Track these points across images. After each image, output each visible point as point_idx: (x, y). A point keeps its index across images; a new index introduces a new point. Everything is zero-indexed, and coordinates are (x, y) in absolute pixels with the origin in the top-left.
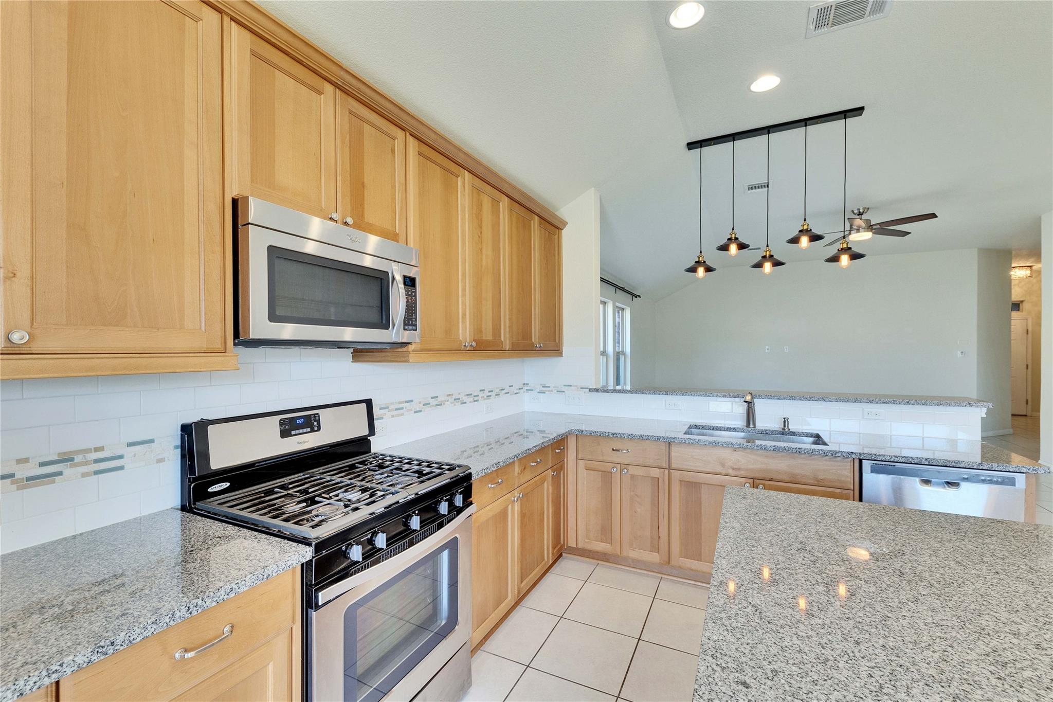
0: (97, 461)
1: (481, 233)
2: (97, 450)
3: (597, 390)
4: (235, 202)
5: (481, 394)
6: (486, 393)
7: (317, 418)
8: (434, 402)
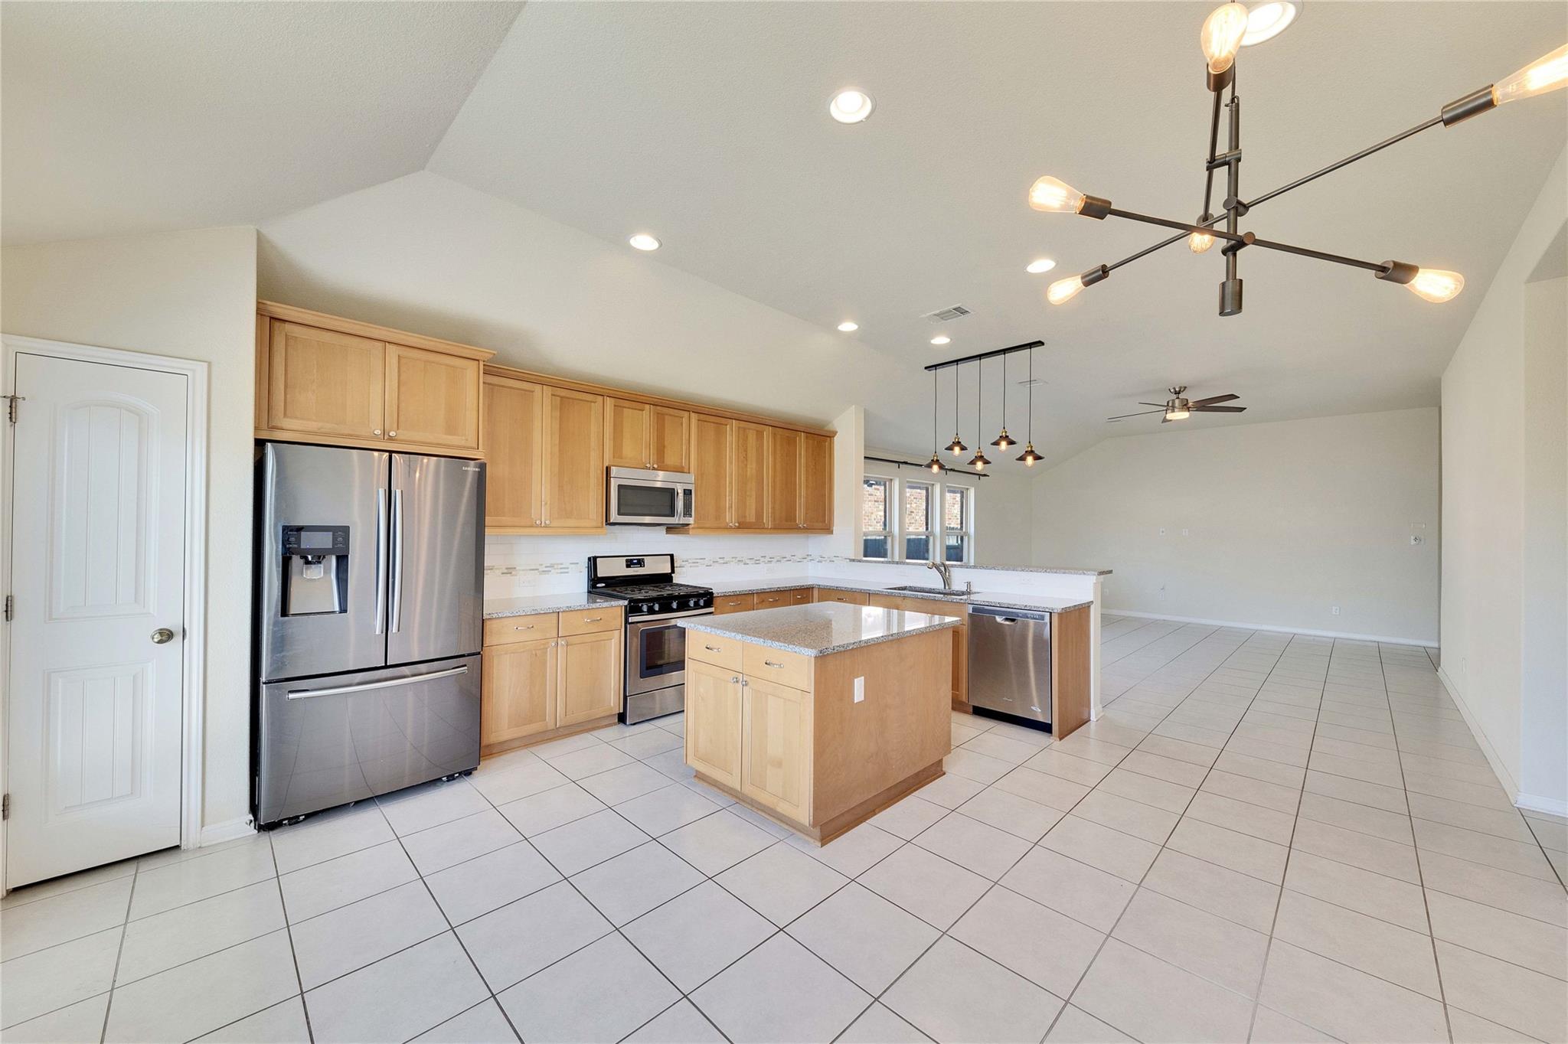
0: (561, 568)
1: (746, 455)
2: (562, 564)
3: (853, 560)
4: (607, 468)
5: (762, 559)
6: (767, 559)
7: (643, 560)
8: (721, 561)
